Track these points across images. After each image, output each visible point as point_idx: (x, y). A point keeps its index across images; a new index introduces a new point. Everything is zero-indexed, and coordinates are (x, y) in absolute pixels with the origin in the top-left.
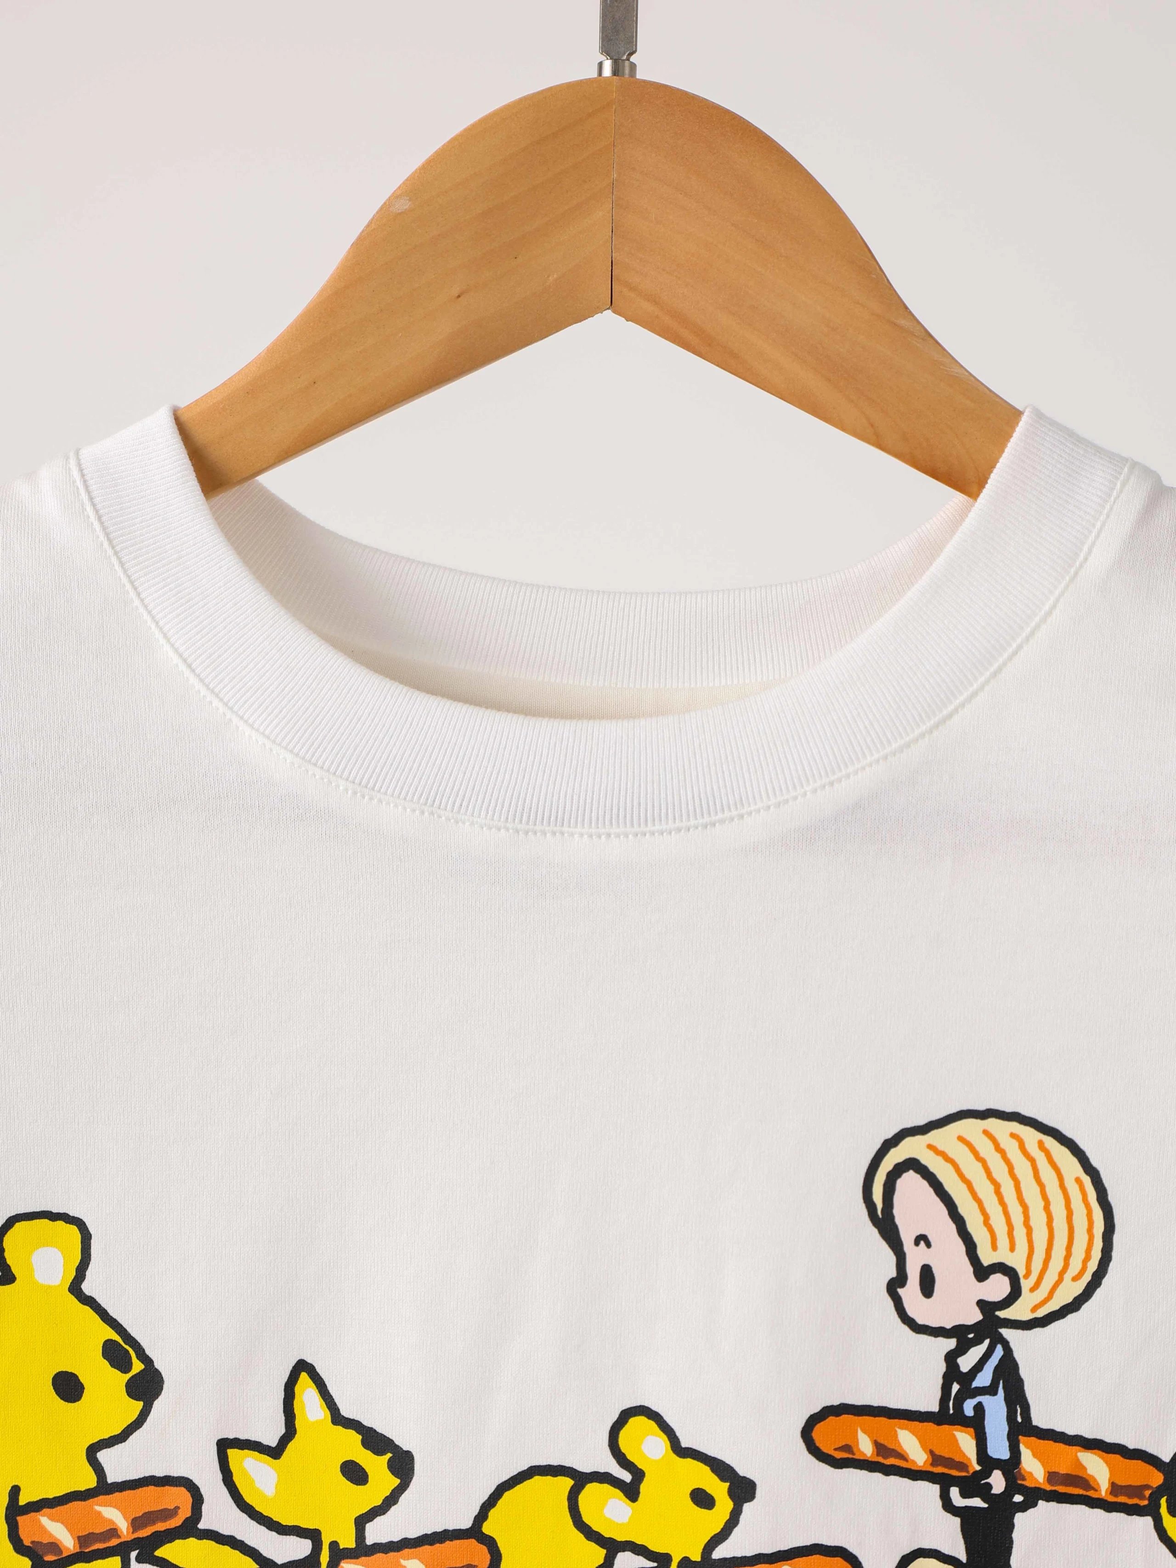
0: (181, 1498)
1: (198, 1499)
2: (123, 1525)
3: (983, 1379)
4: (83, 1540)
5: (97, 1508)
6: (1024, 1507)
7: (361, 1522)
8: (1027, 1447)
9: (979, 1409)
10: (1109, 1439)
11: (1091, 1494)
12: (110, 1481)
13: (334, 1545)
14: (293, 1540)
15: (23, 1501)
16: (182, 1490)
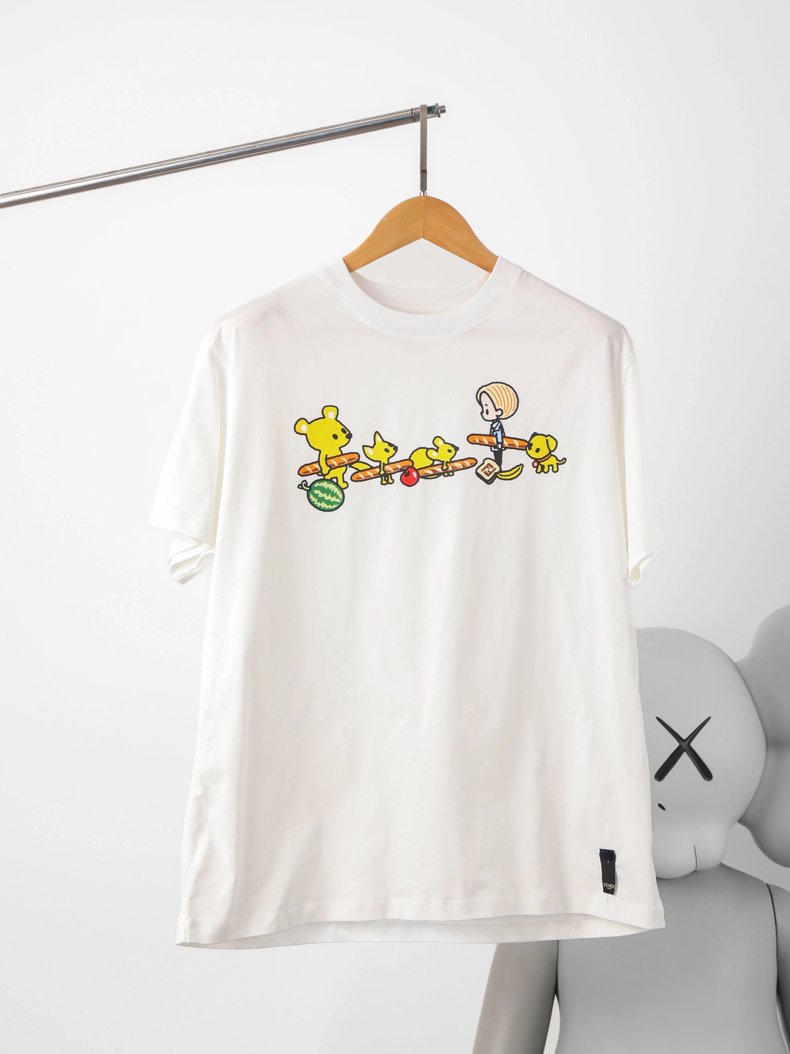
0: (356, 456)
1: (359, 456)
2: (346, 461)
3: (497, 429)
4: (339, 464)
5: (341, 458)
6: (504, 450)
7: (388, 459)
8: (505, 440)
9: (496, 434)
10: (518, 438)
11: (516, 447)
12: (343, 453)
13: (384, 463)
14: (376, 463)
15: (328, 457)
16: (356, 454)
